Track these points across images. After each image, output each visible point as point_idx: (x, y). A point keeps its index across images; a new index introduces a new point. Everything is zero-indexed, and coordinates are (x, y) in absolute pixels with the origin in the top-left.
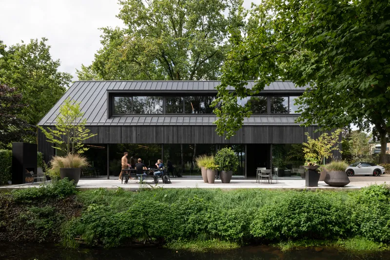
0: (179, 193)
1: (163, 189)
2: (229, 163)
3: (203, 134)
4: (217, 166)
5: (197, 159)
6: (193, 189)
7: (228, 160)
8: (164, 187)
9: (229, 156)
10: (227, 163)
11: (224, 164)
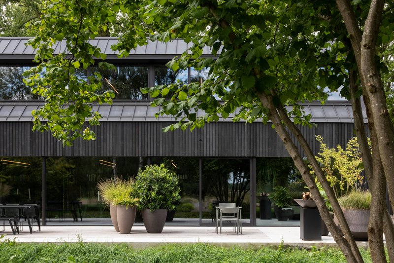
0: (42, 252)
1: (14, 244)
2: (158, 193)
3: (123, 138)
4: (136, 200)
5: (101, 187)
6: (71, 244)
7: (156, 187)
8: (17, 241)
9: (158, 180)
10: (153, 195)
11: (147, 196)
